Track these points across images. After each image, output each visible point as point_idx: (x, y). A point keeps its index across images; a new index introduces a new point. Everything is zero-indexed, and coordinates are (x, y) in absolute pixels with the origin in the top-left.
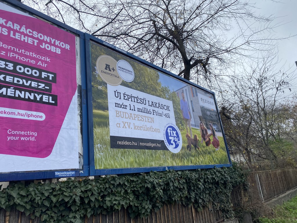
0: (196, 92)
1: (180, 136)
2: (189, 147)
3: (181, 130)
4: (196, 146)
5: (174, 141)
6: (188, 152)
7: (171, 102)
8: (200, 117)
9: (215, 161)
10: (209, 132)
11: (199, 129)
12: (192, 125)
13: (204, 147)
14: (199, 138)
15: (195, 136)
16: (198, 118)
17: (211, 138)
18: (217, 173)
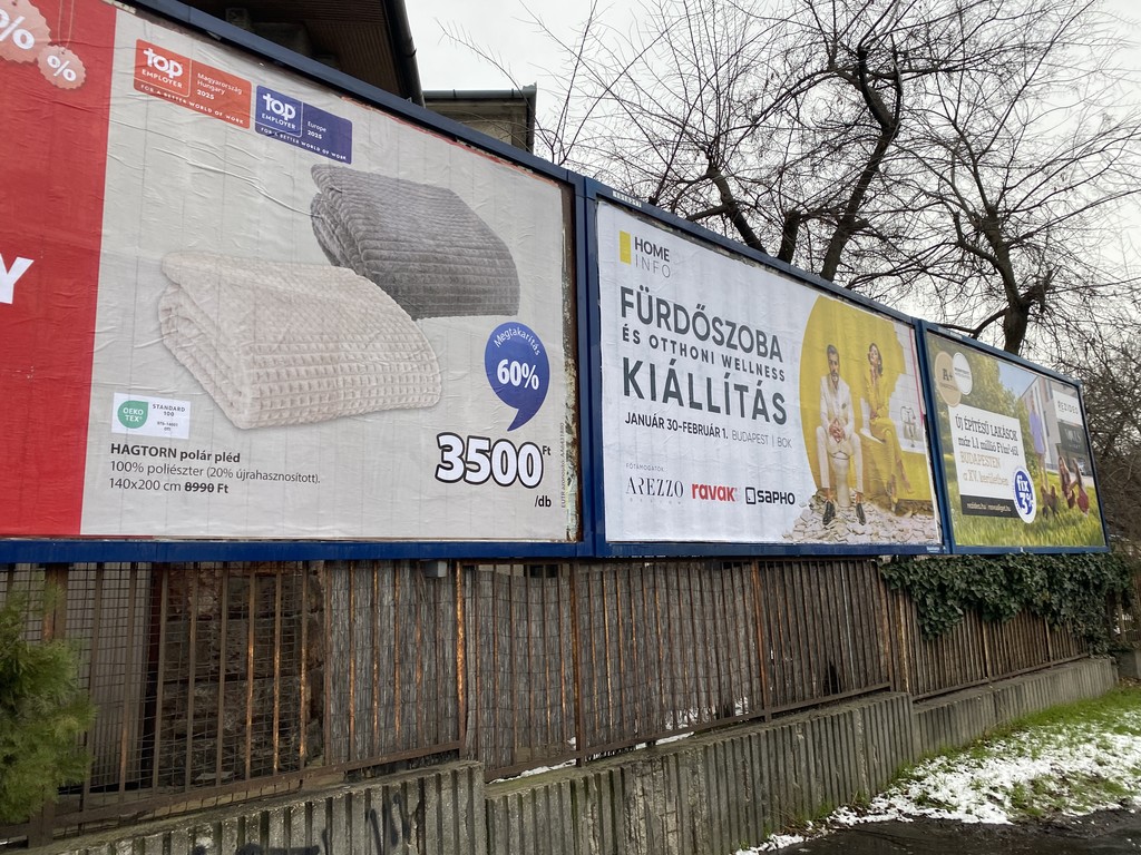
0: (1050, 389)
1: (1033, 490)
2: (1045, 510)
3: (1033, 477)
4: (1054, 510)
5: (1026, 501)
6: (1044, 520)
7: (1018, 421)
8: (1057, 446)
9: (1082, 540)
10: (1073, 478)
11: (1057, 472)
12: (1048, 466)
13: (1065, 510)
14: (1059, 493)
15: (1053, 488)
16: (1055, 448)
17: (1076, 490)
18: (1090, 564)
